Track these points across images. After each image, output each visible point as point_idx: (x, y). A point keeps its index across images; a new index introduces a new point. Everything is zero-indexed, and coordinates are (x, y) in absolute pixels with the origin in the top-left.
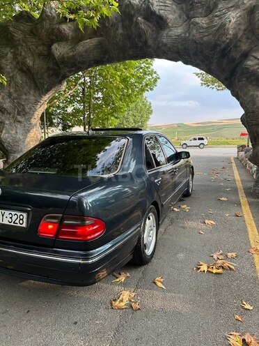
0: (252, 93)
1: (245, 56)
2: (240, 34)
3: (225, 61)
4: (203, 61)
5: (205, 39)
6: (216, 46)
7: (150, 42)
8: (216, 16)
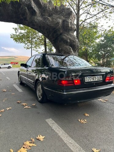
0: (65, 46)
1: (61, 34)
2: (60, 27)
3: (55, 34)
4: (47, 32)
5: (52, 25)
6: (54, 29)
7: (28, 19)
8: (54, 19)
